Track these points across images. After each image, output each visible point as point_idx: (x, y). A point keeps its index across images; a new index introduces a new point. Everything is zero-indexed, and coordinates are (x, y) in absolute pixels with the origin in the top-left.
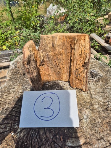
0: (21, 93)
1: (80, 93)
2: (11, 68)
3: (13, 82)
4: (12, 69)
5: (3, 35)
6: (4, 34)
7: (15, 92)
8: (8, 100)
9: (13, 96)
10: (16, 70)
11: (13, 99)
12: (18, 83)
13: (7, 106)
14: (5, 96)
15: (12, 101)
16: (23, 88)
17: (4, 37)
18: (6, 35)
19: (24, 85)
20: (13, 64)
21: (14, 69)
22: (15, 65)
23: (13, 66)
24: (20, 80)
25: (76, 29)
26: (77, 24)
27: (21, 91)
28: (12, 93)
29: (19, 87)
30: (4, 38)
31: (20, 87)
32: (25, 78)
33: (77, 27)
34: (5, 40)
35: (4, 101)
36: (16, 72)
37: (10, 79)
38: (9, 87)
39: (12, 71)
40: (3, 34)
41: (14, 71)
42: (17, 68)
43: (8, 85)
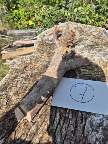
0: (48, 62)
1: (105, 68)
2: (38, 40)
3: (40, 53)
4: (39, 42)
5: (26, 14)
6: (28, 12)
7: (42, 61)
8: (36, 67)
9: (41, 64)
10: (43, 43)
11: (41, 66)
12: (45, 53)
13: (35, 71)
14: (33, 63)
15: (40, 68)
16: (49, 59)
17: (27, 15)
18: (29, 13)
19: (50, 56)
20: (40, 37)
21: (40, 42)
22: (41, 39)
23: (40, 39)
24: (46, 51)
25: (103, 10)
26: (104, 4)
27: (47, 60)
28: (40, 61)
29: (45, 57)
30: (27, 17)
31: (47, 57)
32: (51, 51)
33: (104, 8)
34: (28, 19)
35: (33, 67)
36: (43, 44)
37: (37, 50)
38: (37, 56)
39: (39, 43)
40: (26, 12)
41: (41, 43)
42: (43, 41)
43: (35, 54)
